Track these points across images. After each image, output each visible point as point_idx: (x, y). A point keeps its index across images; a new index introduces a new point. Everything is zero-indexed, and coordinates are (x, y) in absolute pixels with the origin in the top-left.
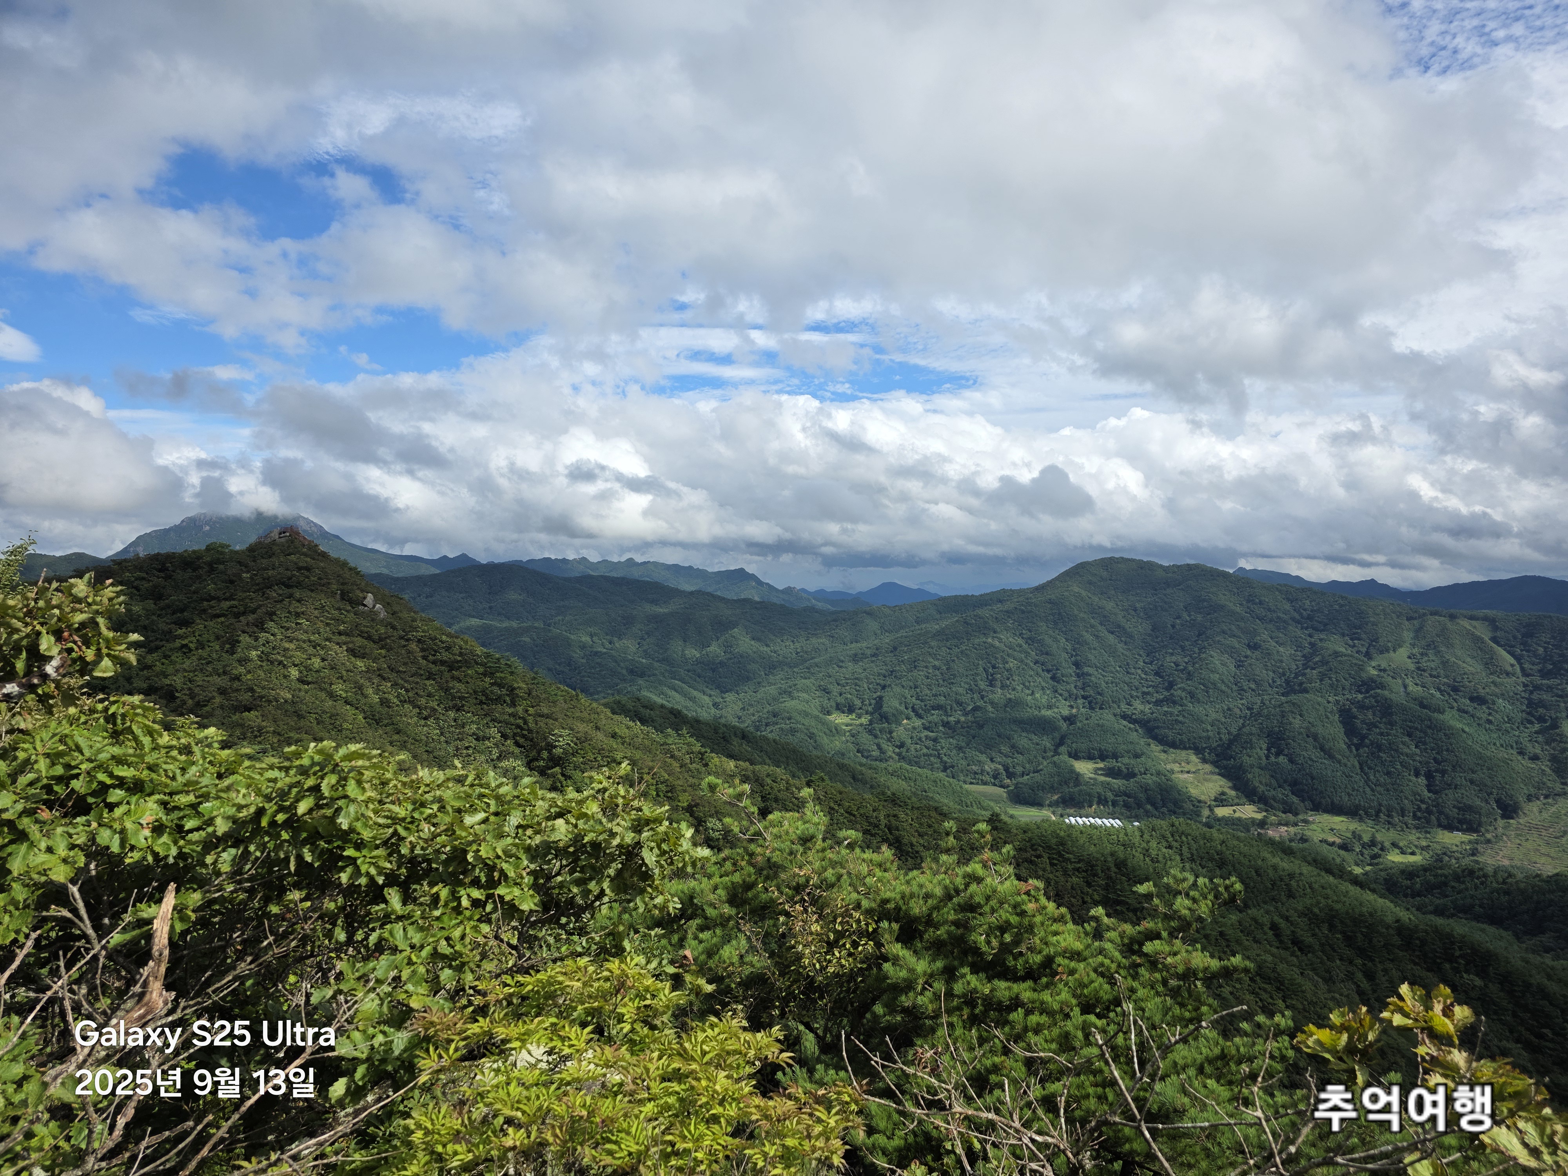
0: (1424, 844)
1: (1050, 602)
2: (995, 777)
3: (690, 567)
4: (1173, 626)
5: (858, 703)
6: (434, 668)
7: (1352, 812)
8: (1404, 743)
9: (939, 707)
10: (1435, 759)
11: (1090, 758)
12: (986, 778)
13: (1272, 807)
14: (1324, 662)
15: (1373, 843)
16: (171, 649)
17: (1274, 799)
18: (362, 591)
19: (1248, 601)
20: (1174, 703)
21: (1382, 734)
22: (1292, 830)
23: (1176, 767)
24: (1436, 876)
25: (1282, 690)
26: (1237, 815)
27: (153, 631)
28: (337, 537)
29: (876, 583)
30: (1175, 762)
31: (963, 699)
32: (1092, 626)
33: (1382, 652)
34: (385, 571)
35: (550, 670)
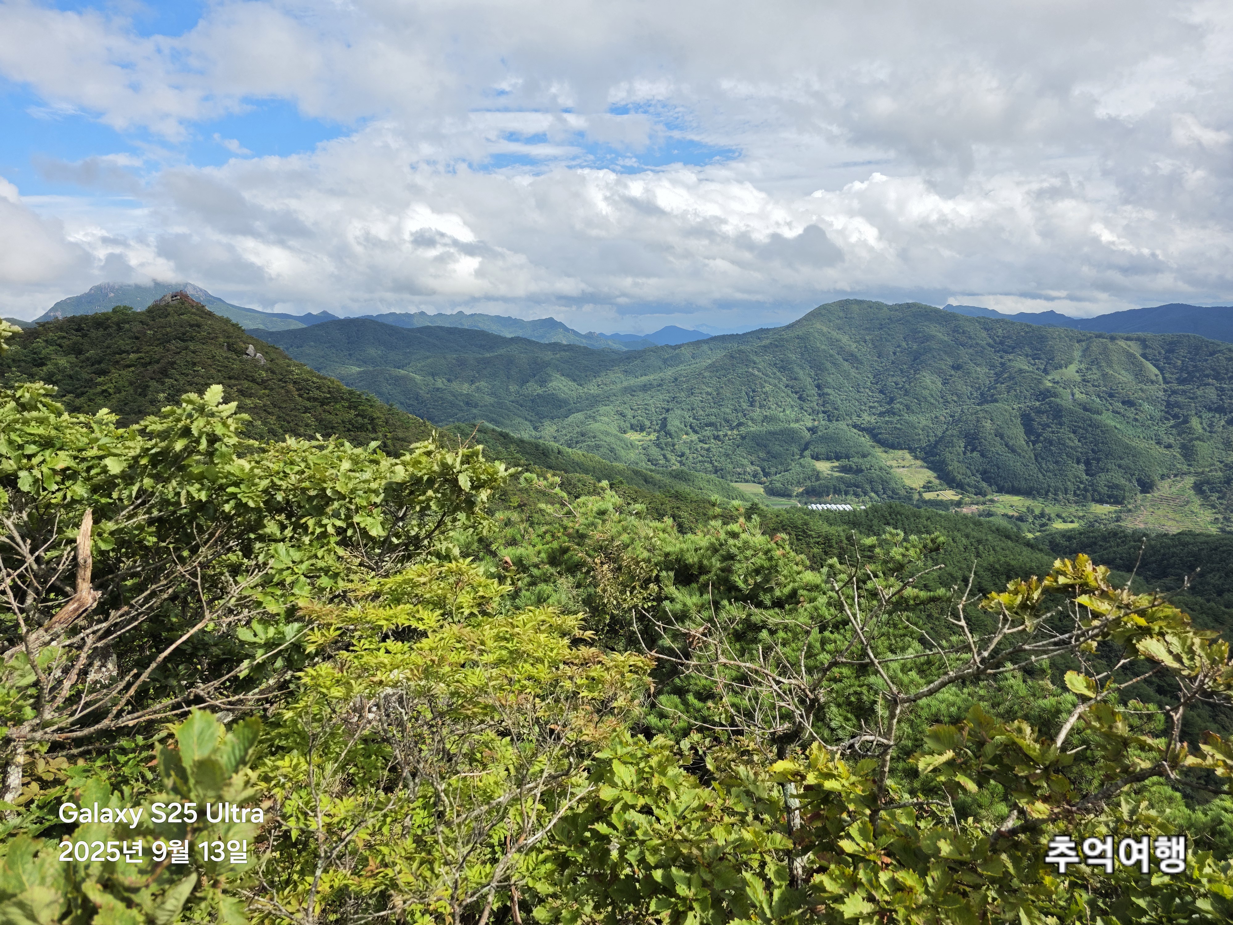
0: (1081, 514)
1: (798, 337)
2: (755, 476)
3: (510, 318)
4: (894, 353)
5: (648, 423)
6: (308, 404)
7: (1028, 493)
8: (1070, 439)
9: (711, 424)
10: (1093, 450)
11: (828, 459)
12: (748, 477)
13: (967, 492)
14: (1011, 378)
15: (1042, 515)
16: (94, 394)
17: (969, 485)
18: (244, 343)
19: (954, 331)
20: (894, 414)
21: (1053, 432)
22: (981, 507)
23: (894, 463)
24: (1088, 538)
25: (977, 401)
26: (939, 498)
27: (78, 380)
28: (220, 300)
29: (659, 327)
30: (893, 459)
31: (730, 417)
32: (831, 356)
33: (1056, 369)
34: (261, 327)
35: (402, 403)
